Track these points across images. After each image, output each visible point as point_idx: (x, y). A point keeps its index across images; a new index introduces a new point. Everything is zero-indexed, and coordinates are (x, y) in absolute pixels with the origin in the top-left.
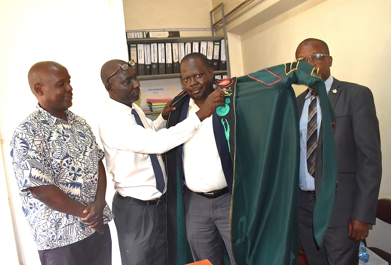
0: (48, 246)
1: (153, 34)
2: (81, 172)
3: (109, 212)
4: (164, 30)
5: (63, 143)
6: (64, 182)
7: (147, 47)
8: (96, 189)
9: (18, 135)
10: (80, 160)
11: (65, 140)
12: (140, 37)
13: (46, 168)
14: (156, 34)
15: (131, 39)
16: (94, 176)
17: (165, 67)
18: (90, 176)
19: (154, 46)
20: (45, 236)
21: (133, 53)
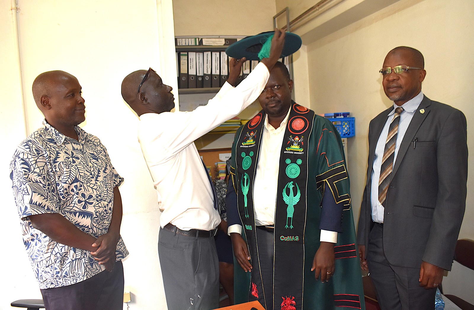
0: (52, 284)
1: (207, 41)
2: (92, 200)
3: (123, 247)
4: (219, 37)
5: (71, 165)
6: (72, 210)
7: (199, 55)
8: (110, 220)
9: (19, 155)
10: (92, 186)
11: (74, 162)
12: (192, 45)
13: (50, 194)
14: (210, 41)
15: (182, 47)
16: (107, 204)
17: (219, 80)
18: (103, 204)
19: (207, 55)
20: (49, 272)
21: (184, 63)
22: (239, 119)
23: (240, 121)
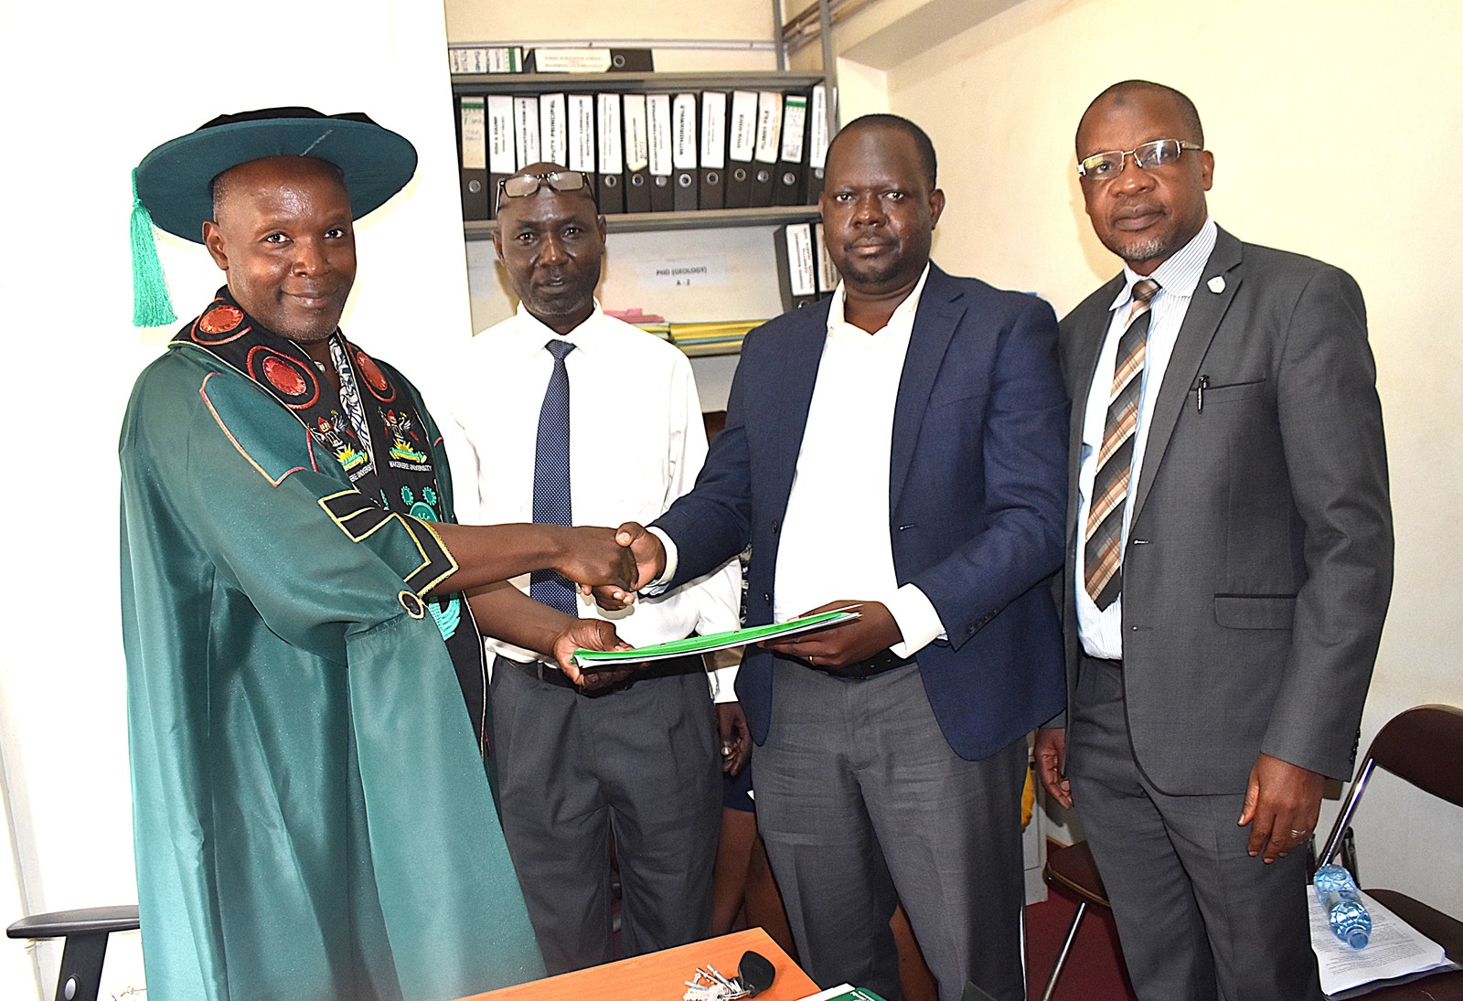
1: (552, 58)
4: (591, 44)
7: (524, 107)
12: (500, 70)
15: (466, 77)
19: (553, 106)
21: (473, 132)
22: (663, 322)
23: (667, 329)
